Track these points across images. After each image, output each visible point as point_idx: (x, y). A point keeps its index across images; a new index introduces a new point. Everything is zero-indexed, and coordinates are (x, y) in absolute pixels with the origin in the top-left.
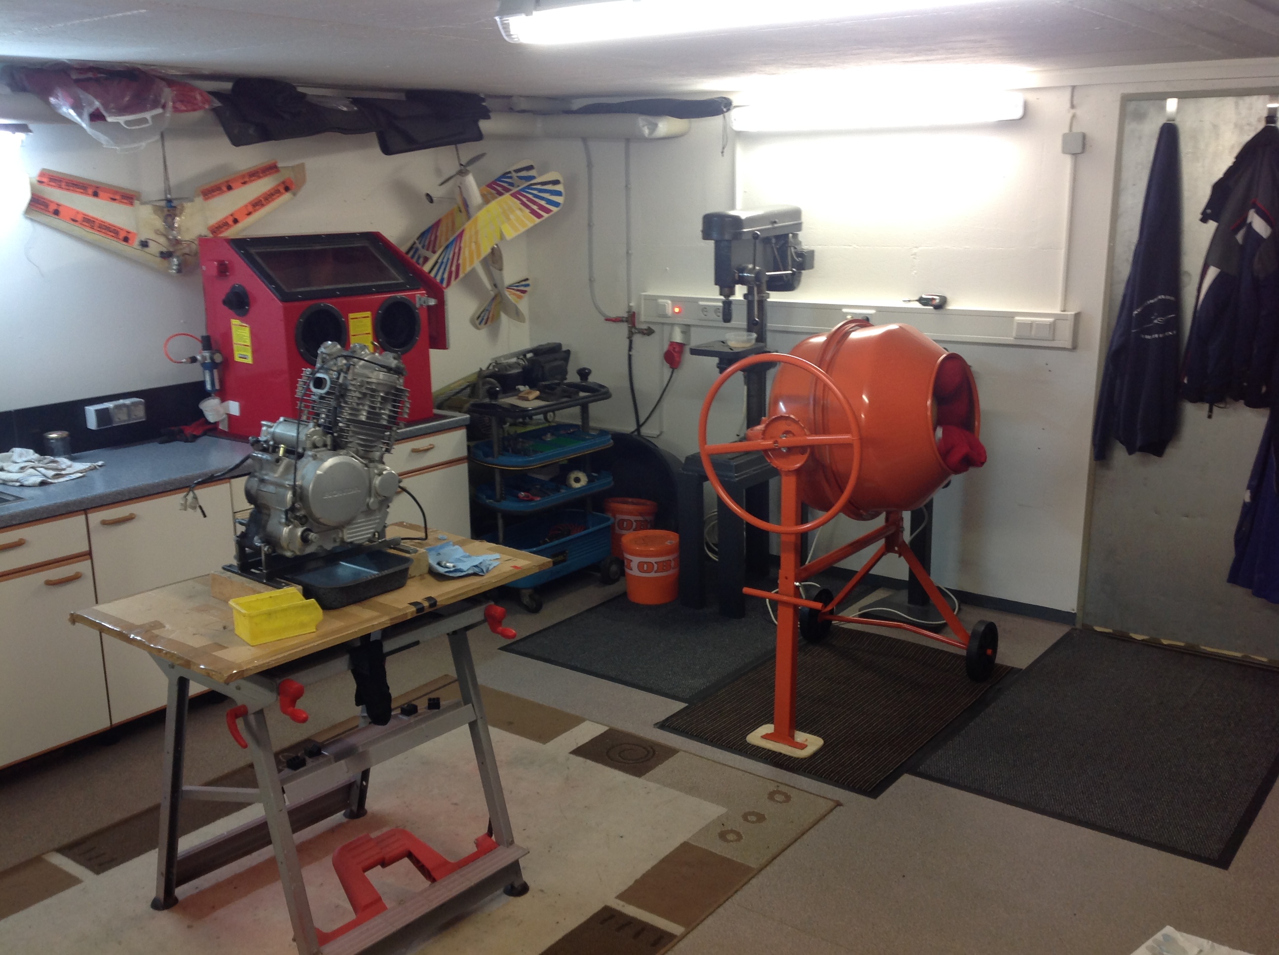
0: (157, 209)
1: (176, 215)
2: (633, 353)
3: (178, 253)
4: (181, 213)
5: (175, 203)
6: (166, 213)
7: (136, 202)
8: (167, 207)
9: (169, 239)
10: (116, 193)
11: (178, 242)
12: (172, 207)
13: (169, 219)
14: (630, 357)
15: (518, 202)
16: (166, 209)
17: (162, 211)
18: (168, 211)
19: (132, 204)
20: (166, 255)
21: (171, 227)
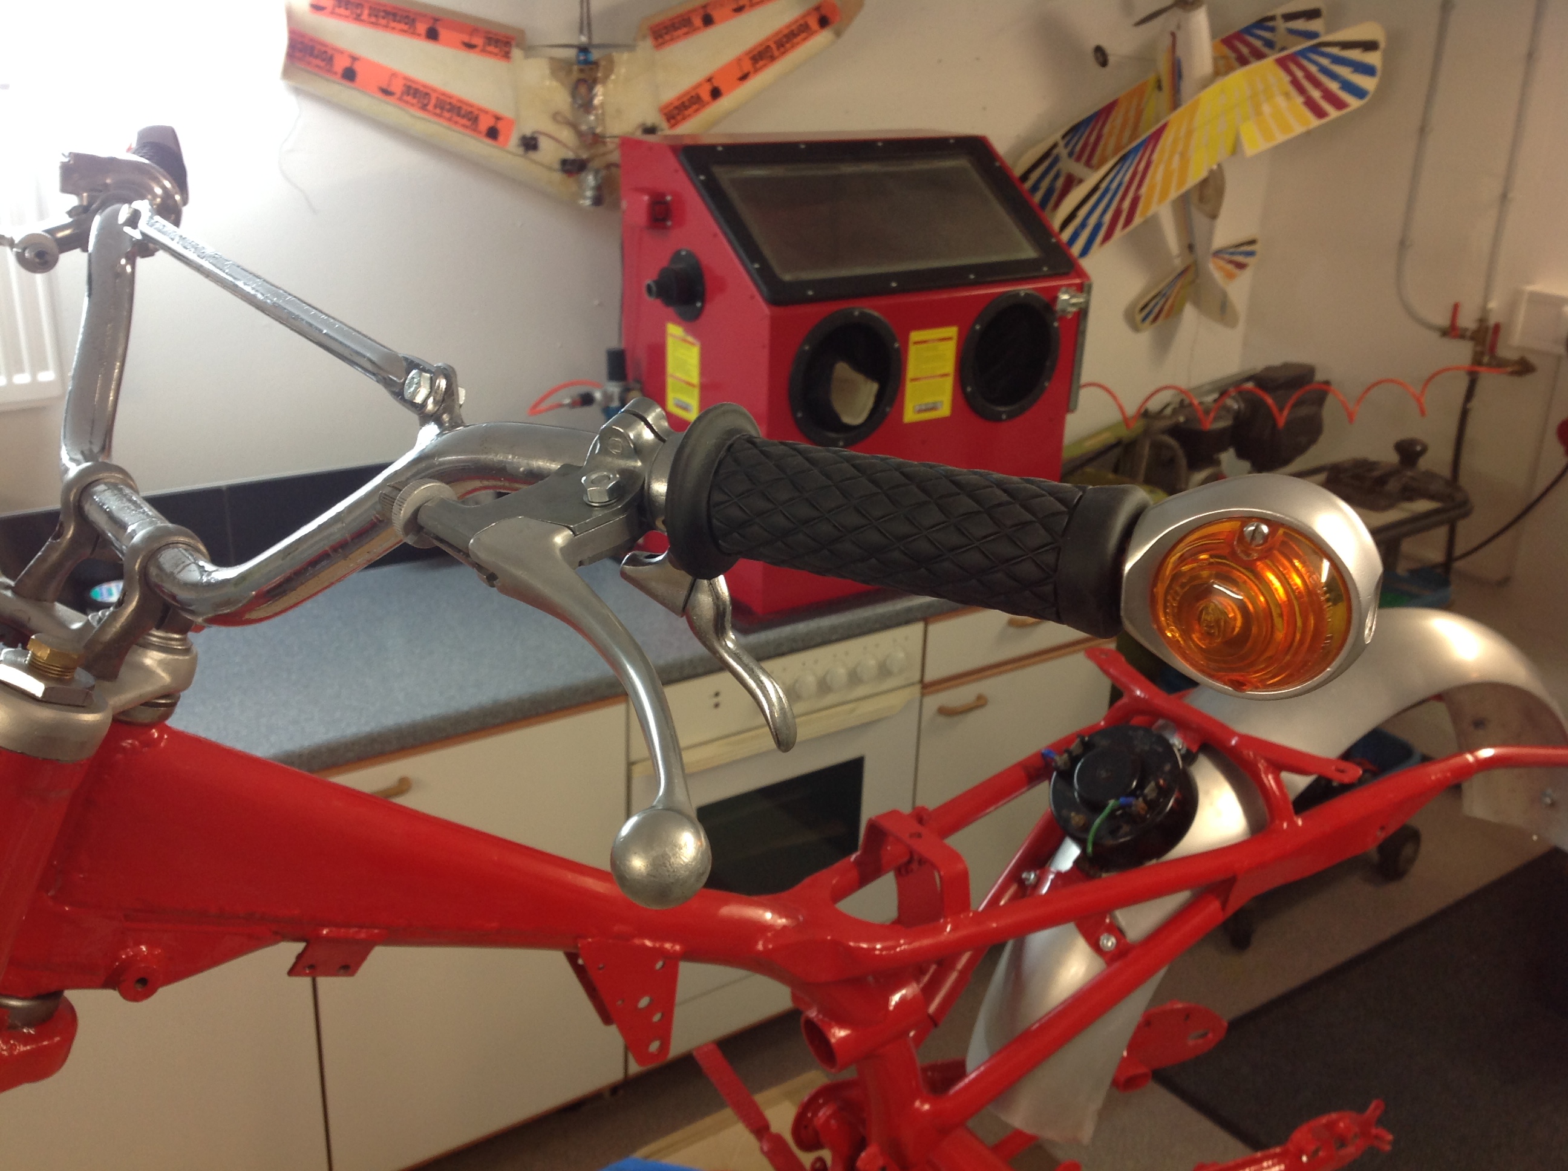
0: (559, 68)
1: (595, 81)
2: (1474, 404)
3: (596, 164)
4: (606, 77)
5: (595, 55)
6: (576, 75)
7: (516, 53)
8: (579, 62)
9: (580, 134)
10: (474, 31)
11: (595, 139)
12: (587, 62)
13: (583, 90)
14: (1464, 414)
15: (1286, 79)
16: (575, 68)
17: (569, 72)
18: (581, 71)
19: (507, 56)
20: (573, 167)
21: (587, 106)
